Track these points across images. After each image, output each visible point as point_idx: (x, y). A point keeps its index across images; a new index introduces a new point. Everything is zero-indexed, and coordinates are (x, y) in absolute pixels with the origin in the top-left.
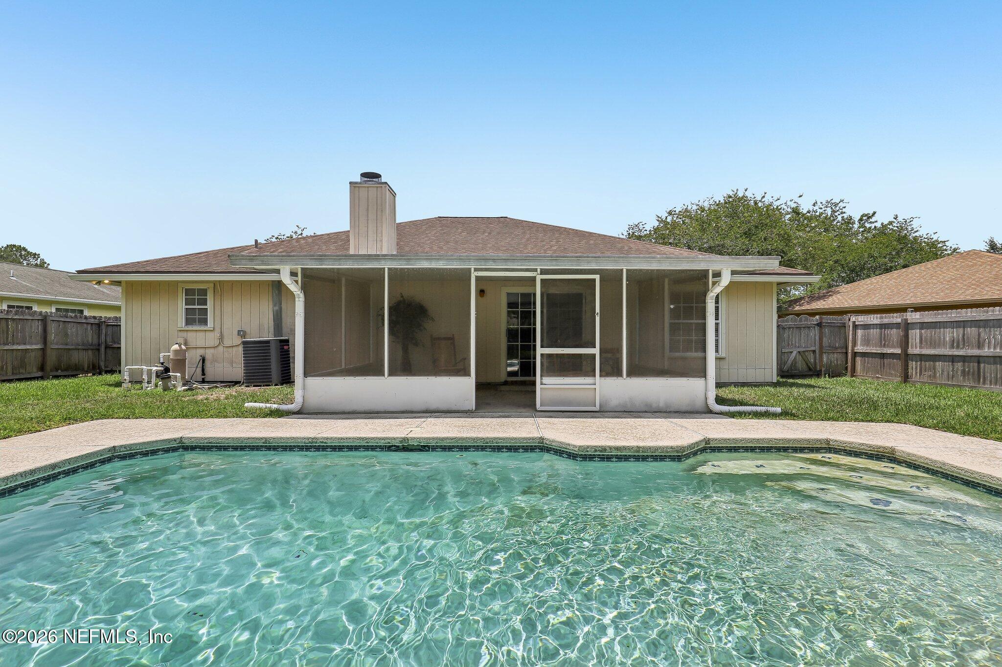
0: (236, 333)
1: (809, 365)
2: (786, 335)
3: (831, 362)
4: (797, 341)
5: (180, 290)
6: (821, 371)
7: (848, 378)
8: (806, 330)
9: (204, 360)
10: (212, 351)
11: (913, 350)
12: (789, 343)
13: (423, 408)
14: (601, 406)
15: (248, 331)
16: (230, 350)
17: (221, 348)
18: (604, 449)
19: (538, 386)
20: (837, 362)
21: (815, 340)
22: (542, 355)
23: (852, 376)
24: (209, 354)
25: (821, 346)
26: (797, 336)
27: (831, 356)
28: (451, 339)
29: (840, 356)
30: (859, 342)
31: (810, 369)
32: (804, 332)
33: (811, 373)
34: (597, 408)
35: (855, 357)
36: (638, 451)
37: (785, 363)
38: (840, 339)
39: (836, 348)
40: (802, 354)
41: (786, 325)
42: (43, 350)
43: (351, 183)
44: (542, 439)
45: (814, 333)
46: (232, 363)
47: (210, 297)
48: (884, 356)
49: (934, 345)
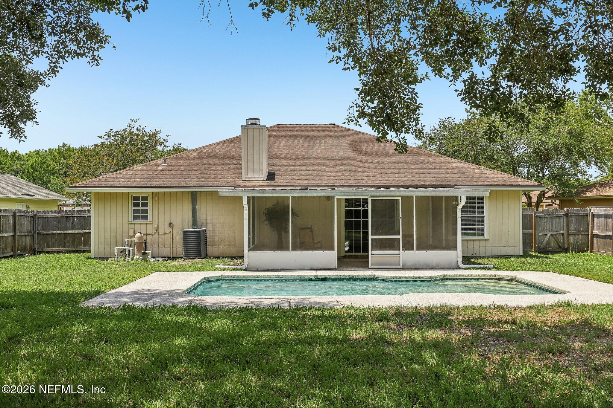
0: (168, 225)
1: (559, 244)
2: (542, 223)
3: (577, 242)
4: (550, 227)
5: (130, 197)
6: (568, 248)
7: (589, 253)
8: (557, 219)
9: (146, 243)
10: (151, 237)
12: (544, 229)
13: (310, 268)
14: (402, 266)
15: (175, 224)
16: (163, 236)
17: (157, 235)
18: (400, 278)
19: (370, 256)
20: (582, 242)
21: (563, 225)
22: (372, 239)
23: (591, 252)
24: (149, 239)
25: (568, 230)
26: (551, 223)
27: (577, 237)
28: (311, 228)
29: (584, 237)
30: (595, 227)
31: (560, 247)
32: (555, 221)
33: (561, 250)
34: (401, 267)
35: (593, 238)
36: (414, 279)
37: (542, 243)
38: (584, 224)
39: (581, 231)
40: (555, 236)
41: (542, 216)
42: (14, 237)
43: (242, 126)
44: (374, 275)
45: (563, 221)
46: (164, 245)
47: (149, 202)
48: (606, 237)
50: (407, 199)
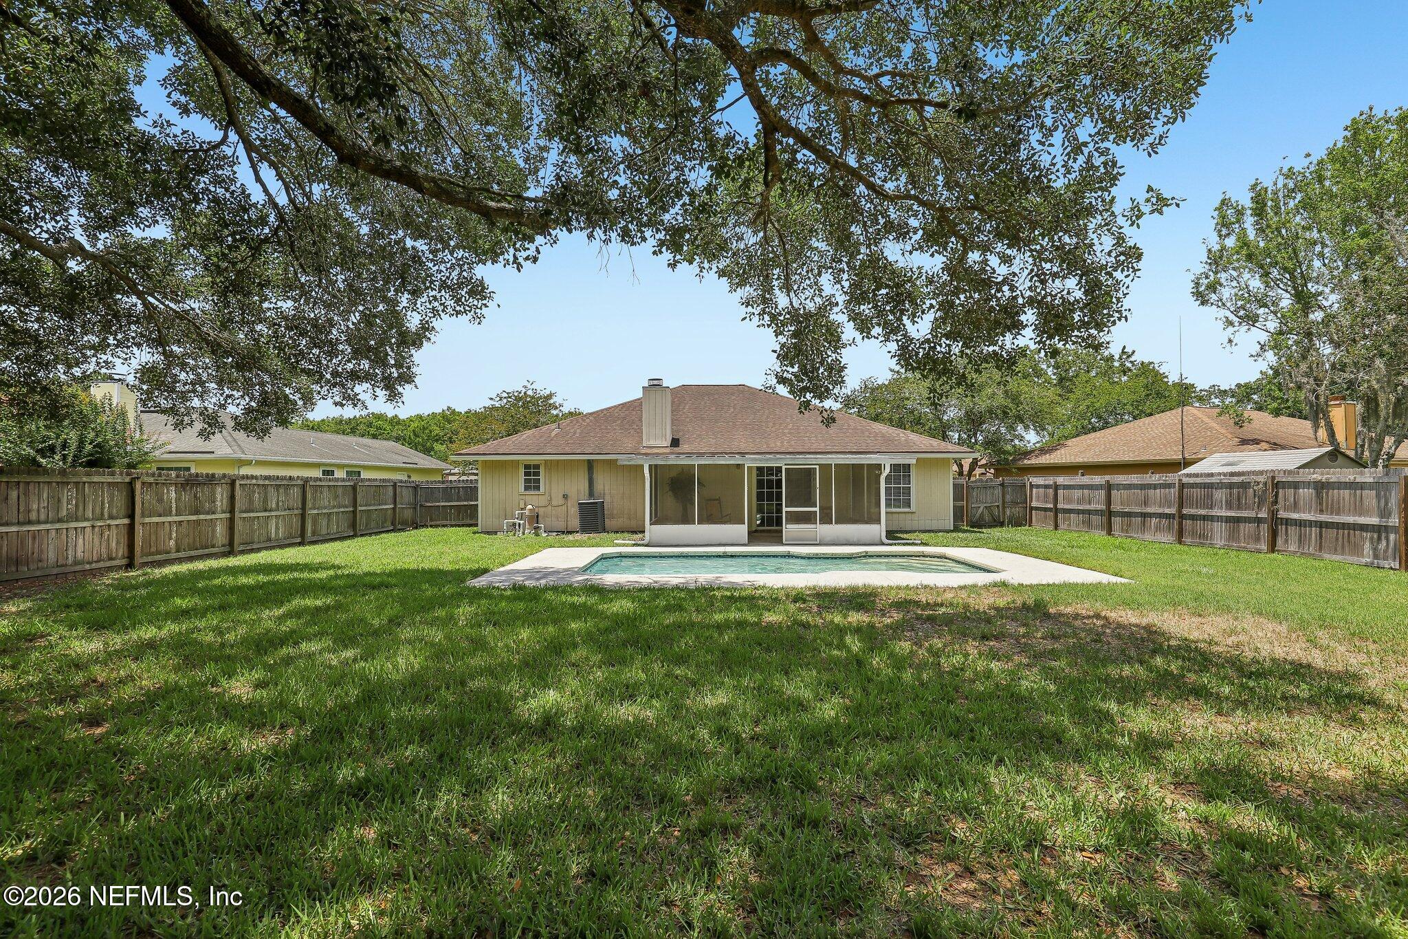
0: (562, 496)
1: (994, 516)
2: (974, 494)
3: (1014, 514)
4: (984, 498)
5: (521, 465)
6: (1004, 521)
7: (1027, 527)
8: (992, 490)
9: (538, 516)
10: (543, 509)
11: (1060, 506)
12: (977, 500)
13: (718, 543)
14: (820, 541)
15: (569, 495)
16: (556, 508)
17: (549, 507)
18: (817, 554)
19: (784, 530)
20: (1019, 514)
21: (999, 496)
22: (786, 512)
23: (1030, 526)
24: (541, 512)
25: (1004, 502)
26: (984, 494)
27: (1013, 509)
28: (719, 500)
29: (1021, 509)
30: (1034, 499)
31: (995, 520)
32: (989, 491)
33: (996, 523)
35: (1032, 510)
37: (974, 516)
38: (1021, 495)
39: (1018, 503)
40: (989, 509)
41: (974, 485)
42: (394, 509)
43: (643, 387)
44: (789, 551)
45: (998, 492)
46: (558, 518)
47: (542, 470)
48: (1045, 510)
49: (1070, 501)
50: (825, 468)
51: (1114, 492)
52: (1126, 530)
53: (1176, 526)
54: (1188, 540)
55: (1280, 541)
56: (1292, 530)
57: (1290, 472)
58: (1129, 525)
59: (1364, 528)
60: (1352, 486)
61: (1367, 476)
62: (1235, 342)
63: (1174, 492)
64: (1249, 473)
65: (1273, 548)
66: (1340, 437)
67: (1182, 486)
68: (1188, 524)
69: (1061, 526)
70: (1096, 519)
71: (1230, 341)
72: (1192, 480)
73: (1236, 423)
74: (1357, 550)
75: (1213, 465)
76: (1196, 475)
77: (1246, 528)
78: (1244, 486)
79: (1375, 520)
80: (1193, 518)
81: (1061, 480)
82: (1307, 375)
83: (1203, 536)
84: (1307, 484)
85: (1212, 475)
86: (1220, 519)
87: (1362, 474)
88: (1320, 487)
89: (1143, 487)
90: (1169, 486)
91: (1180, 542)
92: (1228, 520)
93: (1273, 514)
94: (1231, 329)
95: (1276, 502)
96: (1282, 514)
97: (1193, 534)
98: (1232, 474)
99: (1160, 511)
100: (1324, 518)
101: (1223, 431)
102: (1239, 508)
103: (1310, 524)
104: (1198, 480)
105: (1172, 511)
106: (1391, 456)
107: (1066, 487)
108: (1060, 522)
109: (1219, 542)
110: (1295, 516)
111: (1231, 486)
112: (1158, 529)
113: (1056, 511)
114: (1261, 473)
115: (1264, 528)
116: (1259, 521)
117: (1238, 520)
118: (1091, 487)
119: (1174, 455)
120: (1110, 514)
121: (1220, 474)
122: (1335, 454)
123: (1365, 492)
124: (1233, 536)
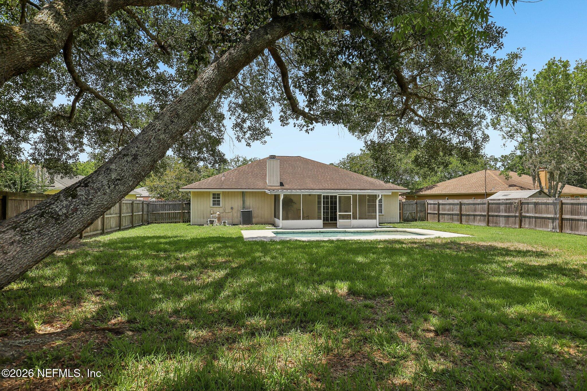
0: (230, 208)
1: (413, 217)
2: (405, 207)
3: (421, 216)
4: (409, 209)
5: (211, 194)
6: (417, 219)
11: (440, 212)
12: (406, 210)
13: (311, 228)
14: (352, 227)
15: (234, 207)
16: (228, 214)
17: (225, 213)
19: (338, 222)
21: (415, 208)
22: (339, 214)
23: (427, 220)
24: (221, 215)
25: (417, 211)
29: (424, 214)
30: (429, 209)
32: (411, 206)
33: (414, 220)
35: (428, 214)
37: (405, 217)
38: (424, 208)
39: (422, 211)
40: (411, 213)
41: (405, 204)
46: (229, 218)
47: (221, 196)
48: (434, 214)
49: (444, 210)
50: (355, 196)
51: (463, 206)
52: (467, 221)
53: (487, 219)
54: (491, 225)
55: (523, 224)
56: (527, 219)
57: (526, 199)
58: (469, 219)
59: (549, 218)
60: (546, 204)
61: (551, 200)
62: (506, 145)
63: (486, 206)
64: (512, 199)
65: (520, 227)
66: (543, 184)
67: (489, 204)
68: (491, 218)
69: (441, 221)
70: (455, 217)
71: (504, 145)
72: (492, 202)
73: (506, 178)
74: (547, 226)
75: (499, 196)
76: (494, 200)
77: (511, 220)
78: (511, 204)
79: (552, 216)
80: (493, 216)
81: (441, 201)
82: (532, 164)
83: (496, 223)
84: (532, 203)
85: (499, 200)
86: (502, 216)
87: (549, 199)
88: (536, 204)
89: (474, 204)
90: (484, 204)
91: (488, 226)
92: (505, 216)
93: (521, 214)
94: (504, 140)
95: (521, 210)
96: (524, 214)
97: (493, 222)
98: (507, 199)
99: (481, 214)
100: (537, 215)
101: (501, 181)
102: (509, 212)
103: (532, 217)
104: (495, 202)
105: (485, 213)
106: (560, 192)
107: (443, 204)
108: (440, 218)
109: (502, 225)
110: (528, 215)
111: (506, 204)
112: (480, 221)
113: (439, 214)
114: (516, 199)
115: (518, 219)
116: (516, 217)
117: (509, 216)
118: (453, 204)
119: (482, 191)
120: (461, 215)
121: (502, 199)
122: (541, 192)
123: (550, 206)
124: (507, 223)
